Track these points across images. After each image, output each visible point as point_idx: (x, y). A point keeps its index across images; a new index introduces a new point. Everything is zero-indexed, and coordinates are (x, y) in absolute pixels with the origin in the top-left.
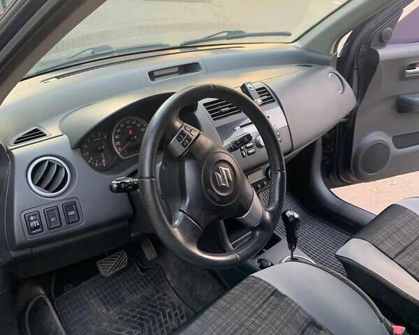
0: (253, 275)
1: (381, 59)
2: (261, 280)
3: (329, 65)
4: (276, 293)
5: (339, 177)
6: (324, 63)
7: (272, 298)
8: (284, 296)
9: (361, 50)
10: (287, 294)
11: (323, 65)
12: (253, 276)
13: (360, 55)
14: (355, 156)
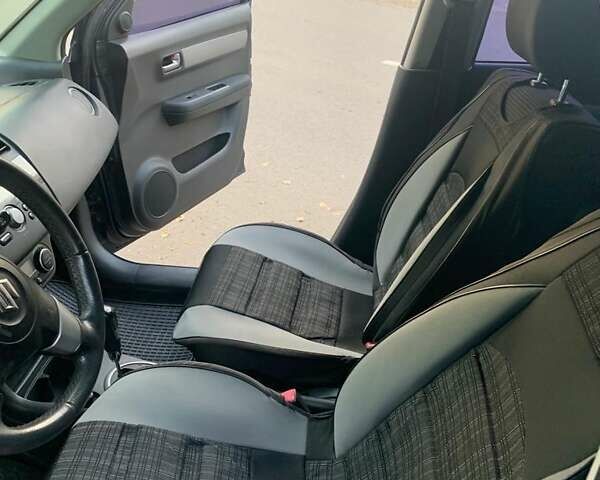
0: (80, 421)
1: (129, 56)
2: (95, 423)
3: (61, 77)
4: (126, 430)
5: (121, 234)
6: (54, 76)
7: (123, 438)
8: (138, 428)
9: (98, 47)
10: (142, 423)
11: (53, 78)
12: (81, 424)
13: (98, 55)
14: (134, 198)
